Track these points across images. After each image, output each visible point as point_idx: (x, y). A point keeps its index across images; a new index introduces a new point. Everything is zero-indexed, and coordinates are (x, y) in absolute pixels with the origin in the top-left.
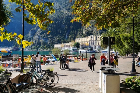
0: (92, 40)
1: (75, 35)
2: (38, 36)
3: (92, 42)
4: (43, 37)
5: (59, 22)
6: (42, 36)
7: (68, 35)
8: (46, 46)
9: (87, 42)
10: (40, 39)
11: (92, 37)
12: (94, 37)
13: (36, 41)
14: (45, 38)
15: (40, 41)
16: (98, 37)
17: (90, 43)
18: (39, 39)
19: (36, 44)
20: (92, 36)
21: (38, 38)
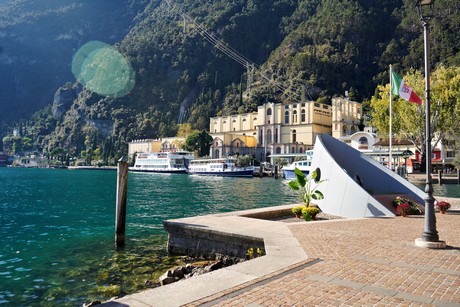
0: (272, 122)
1: (214, 106)
2: (79, 111)
3: (269, 131)
4: (96, 113)
5: (159, 59)
6: (93, 109)
7: (189, 106)
8: (101, 150)
9: (251, 134)
10: (85, 123)
11: (269, 112)
12: (279, 111)
13: (68, 131)
14: (102, 118)
15: (84, 129)
16: (295, 112)
17: (261, 138)
18: (81, 122)
19: (67, 143)
20: (271, 105)
21: (78, 117)
